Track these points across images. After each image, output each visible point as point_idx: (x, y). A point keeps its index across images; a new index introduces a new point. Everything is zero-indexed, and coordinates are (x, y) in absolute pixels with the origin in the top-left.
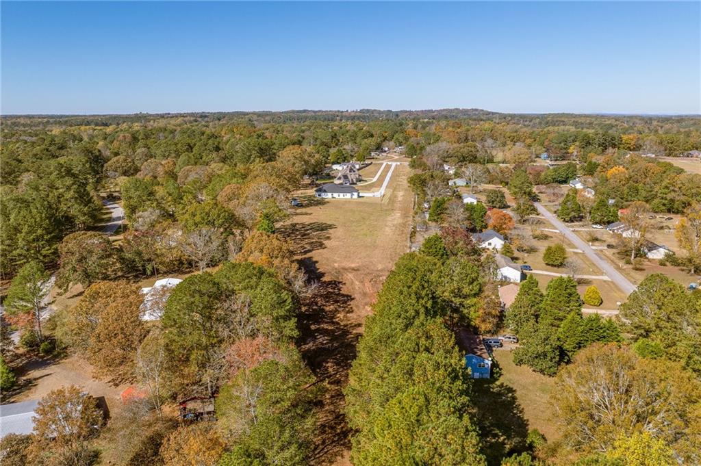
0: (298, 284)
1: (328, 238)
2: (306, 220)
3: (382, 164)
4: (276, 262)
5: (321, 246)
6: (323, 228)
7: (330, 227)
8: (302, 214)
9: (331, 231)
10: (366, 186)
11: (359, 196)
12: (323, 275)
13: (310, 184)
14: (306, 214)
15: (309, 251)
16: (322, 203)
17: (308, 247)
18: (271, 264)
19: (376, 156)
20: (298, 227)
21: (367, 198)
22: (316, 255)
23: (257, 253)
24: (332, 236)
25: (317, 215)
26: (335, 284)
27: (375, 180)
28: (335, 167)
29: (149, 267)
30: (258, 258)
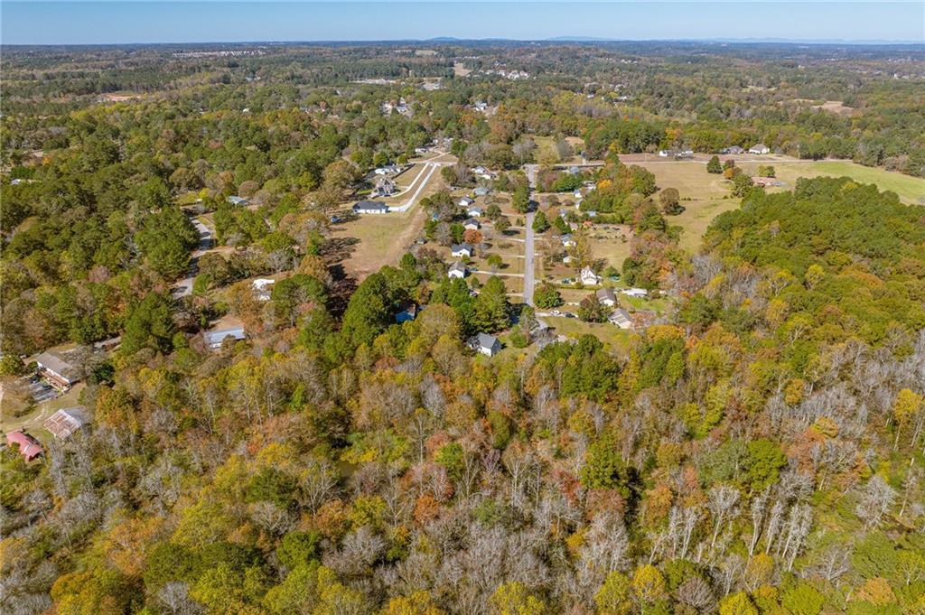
0: (329, 282)
1: (354, 250)
2: (342, 235)
3: (425, 164)
4: (318, 271)
5: (349, 256)
6: (352, 242)
7: (357, 241)
8: (339, 230)
9: (356, 245)
10: (397, 198)
11: (387, 212)
12: (346, 275)
13: (350, 196)
14: (343, 230)
15: (341, 260)
16: (355, 218)
17: (340, 257)
18: (315, 273)
19: (423, 154)
20: (336, 241)
21: (394, 212)
22: (344, 263)
23: (309, 267)
24: (357, 249)
25: (350, 230)
26: (353, 280)
27: (409, 188)
28: (378, 171)
29: (247, 273)
30: (309, 271)
